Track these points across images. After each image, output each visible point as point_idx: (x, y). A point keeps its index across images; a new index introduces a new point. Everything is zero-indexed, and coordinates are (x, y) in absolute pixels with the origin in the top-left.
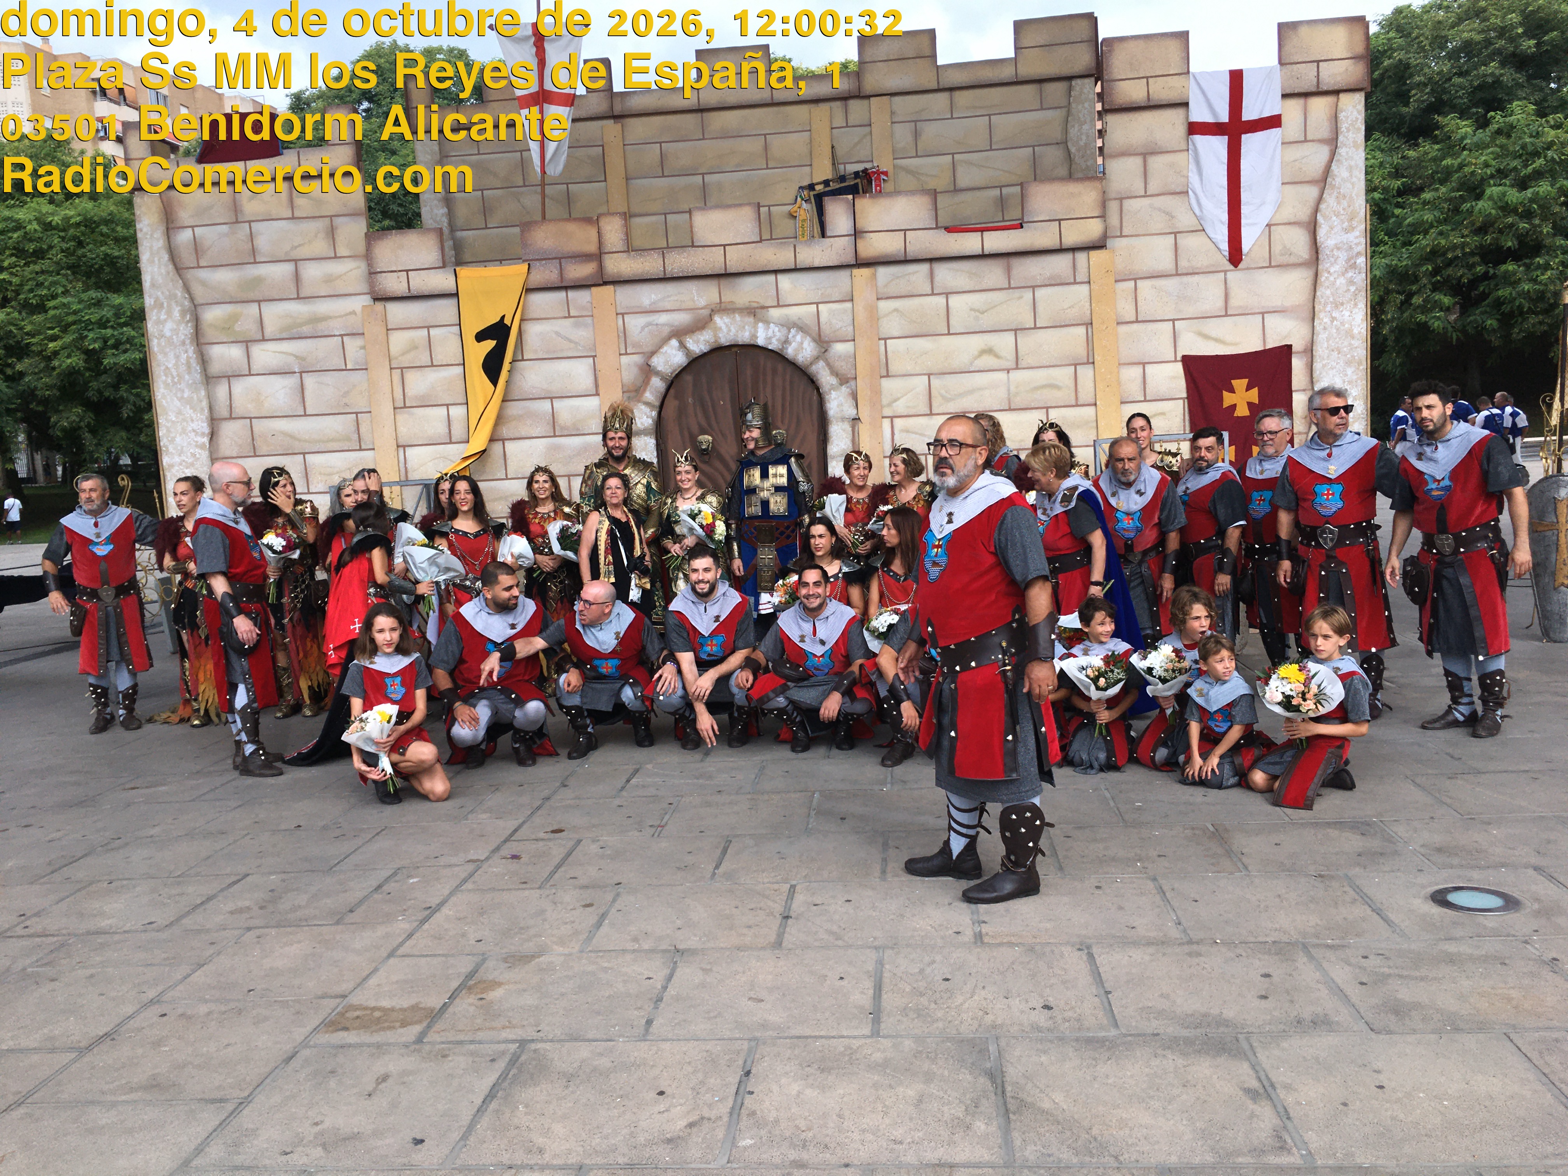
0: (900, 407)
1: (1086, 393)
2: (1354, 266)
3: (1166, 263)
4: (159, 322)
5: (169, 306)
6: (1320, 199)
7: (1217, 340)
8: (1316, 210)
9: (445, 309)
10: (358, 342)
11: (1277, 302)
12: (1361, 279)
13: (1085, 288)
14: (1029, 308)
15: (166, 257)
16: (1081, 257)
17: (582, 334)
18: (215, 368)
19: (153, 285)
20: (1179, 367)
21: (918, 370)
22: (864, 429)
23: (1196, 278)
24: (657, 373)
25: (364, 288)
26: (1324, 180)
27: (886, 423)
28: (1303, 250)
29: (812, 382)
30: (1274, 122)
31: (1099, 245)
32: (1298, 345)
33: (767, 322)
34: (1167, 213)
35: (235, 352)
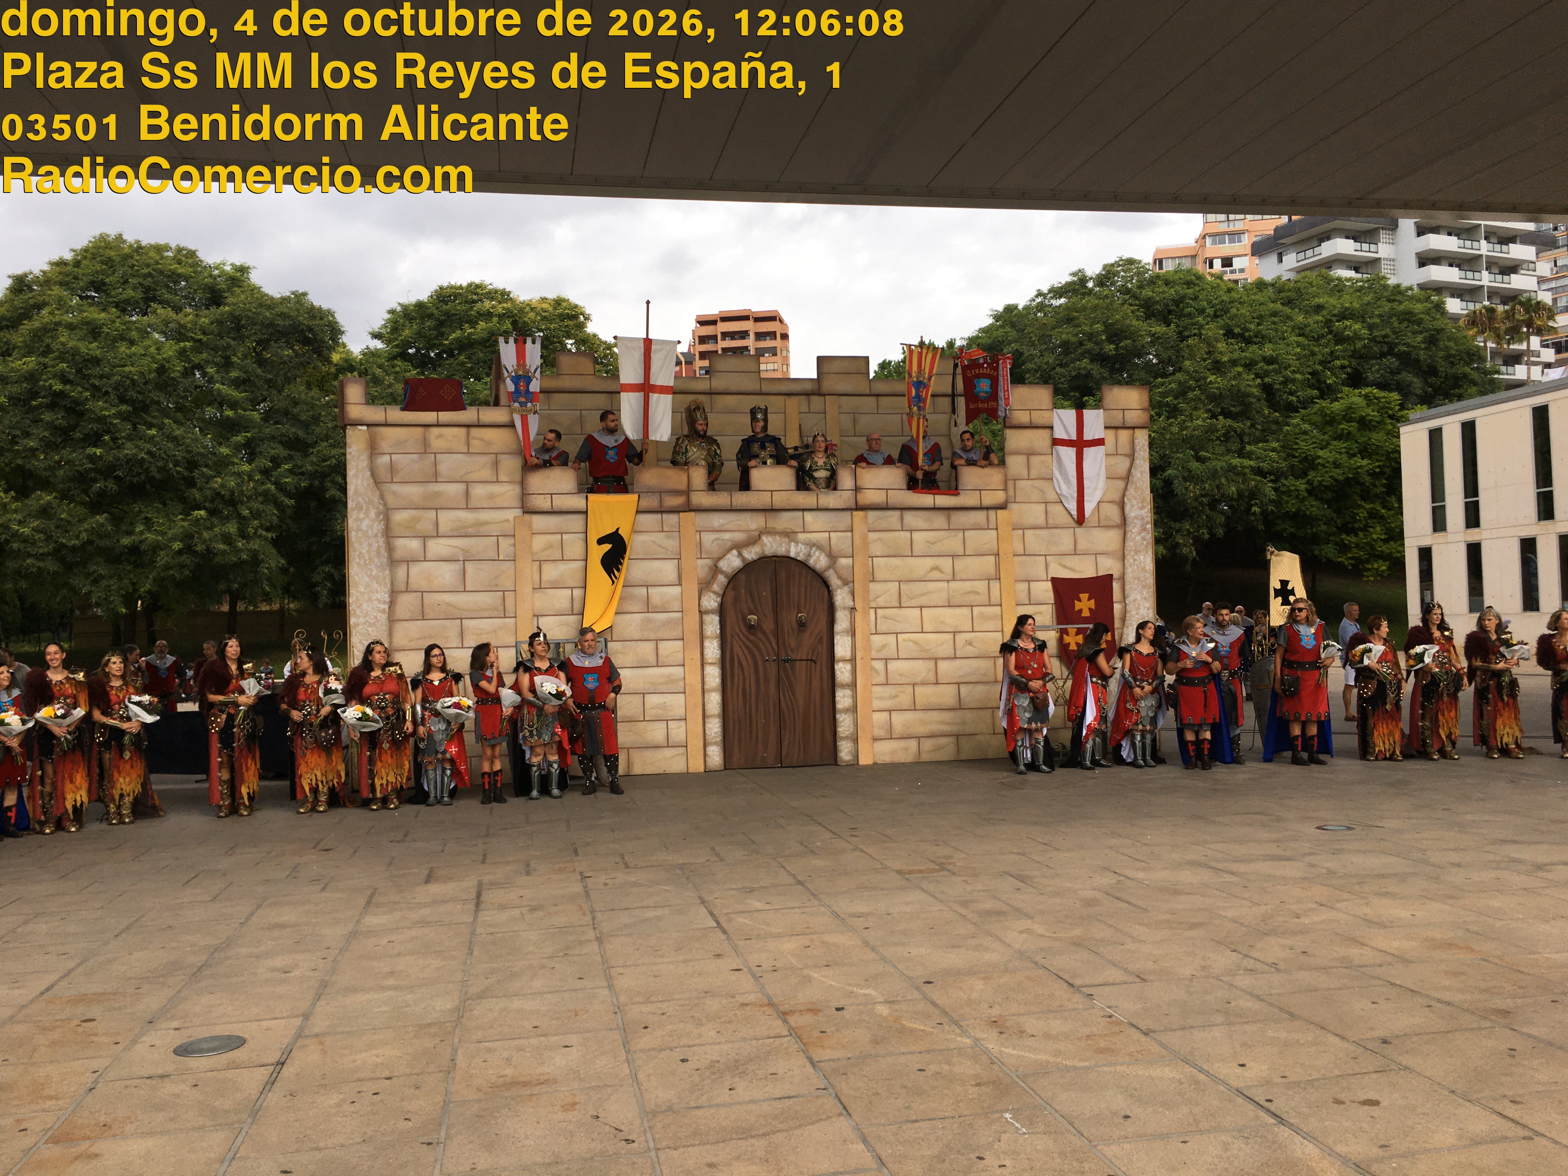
0: (881, 601)
1: (995, 598)
2: (1145, 529)
3: (1041, 521)
4: (357, 519)
5: (368, 508)
6: (1126, 489)
7: (1071, 569)
8: (1124, 495)
9: (576, 522)
10: (511, 541)
11: (1102, 548)
12: (1149, 537)
13: (995, 532)
14: (961, 542)
15: (369, 473)
16: (992, 513)
17: (672, 544)
18: (398, 554)
19: (356, 492)
20: (1049, 584)
21: (892, 578)
22: (858, 616)
23: (1059, 531)
24: (722, 572)
25: (518, 504)
26: (1127, 478)
27: (872, 611)
28: (1116, 518)
29: (826, 584)
30: (1100, 442)
31: (1003, 507)
32: (1116, 573)
33: (797, 542)
34: (1041, 490)
35: (415, 544)
